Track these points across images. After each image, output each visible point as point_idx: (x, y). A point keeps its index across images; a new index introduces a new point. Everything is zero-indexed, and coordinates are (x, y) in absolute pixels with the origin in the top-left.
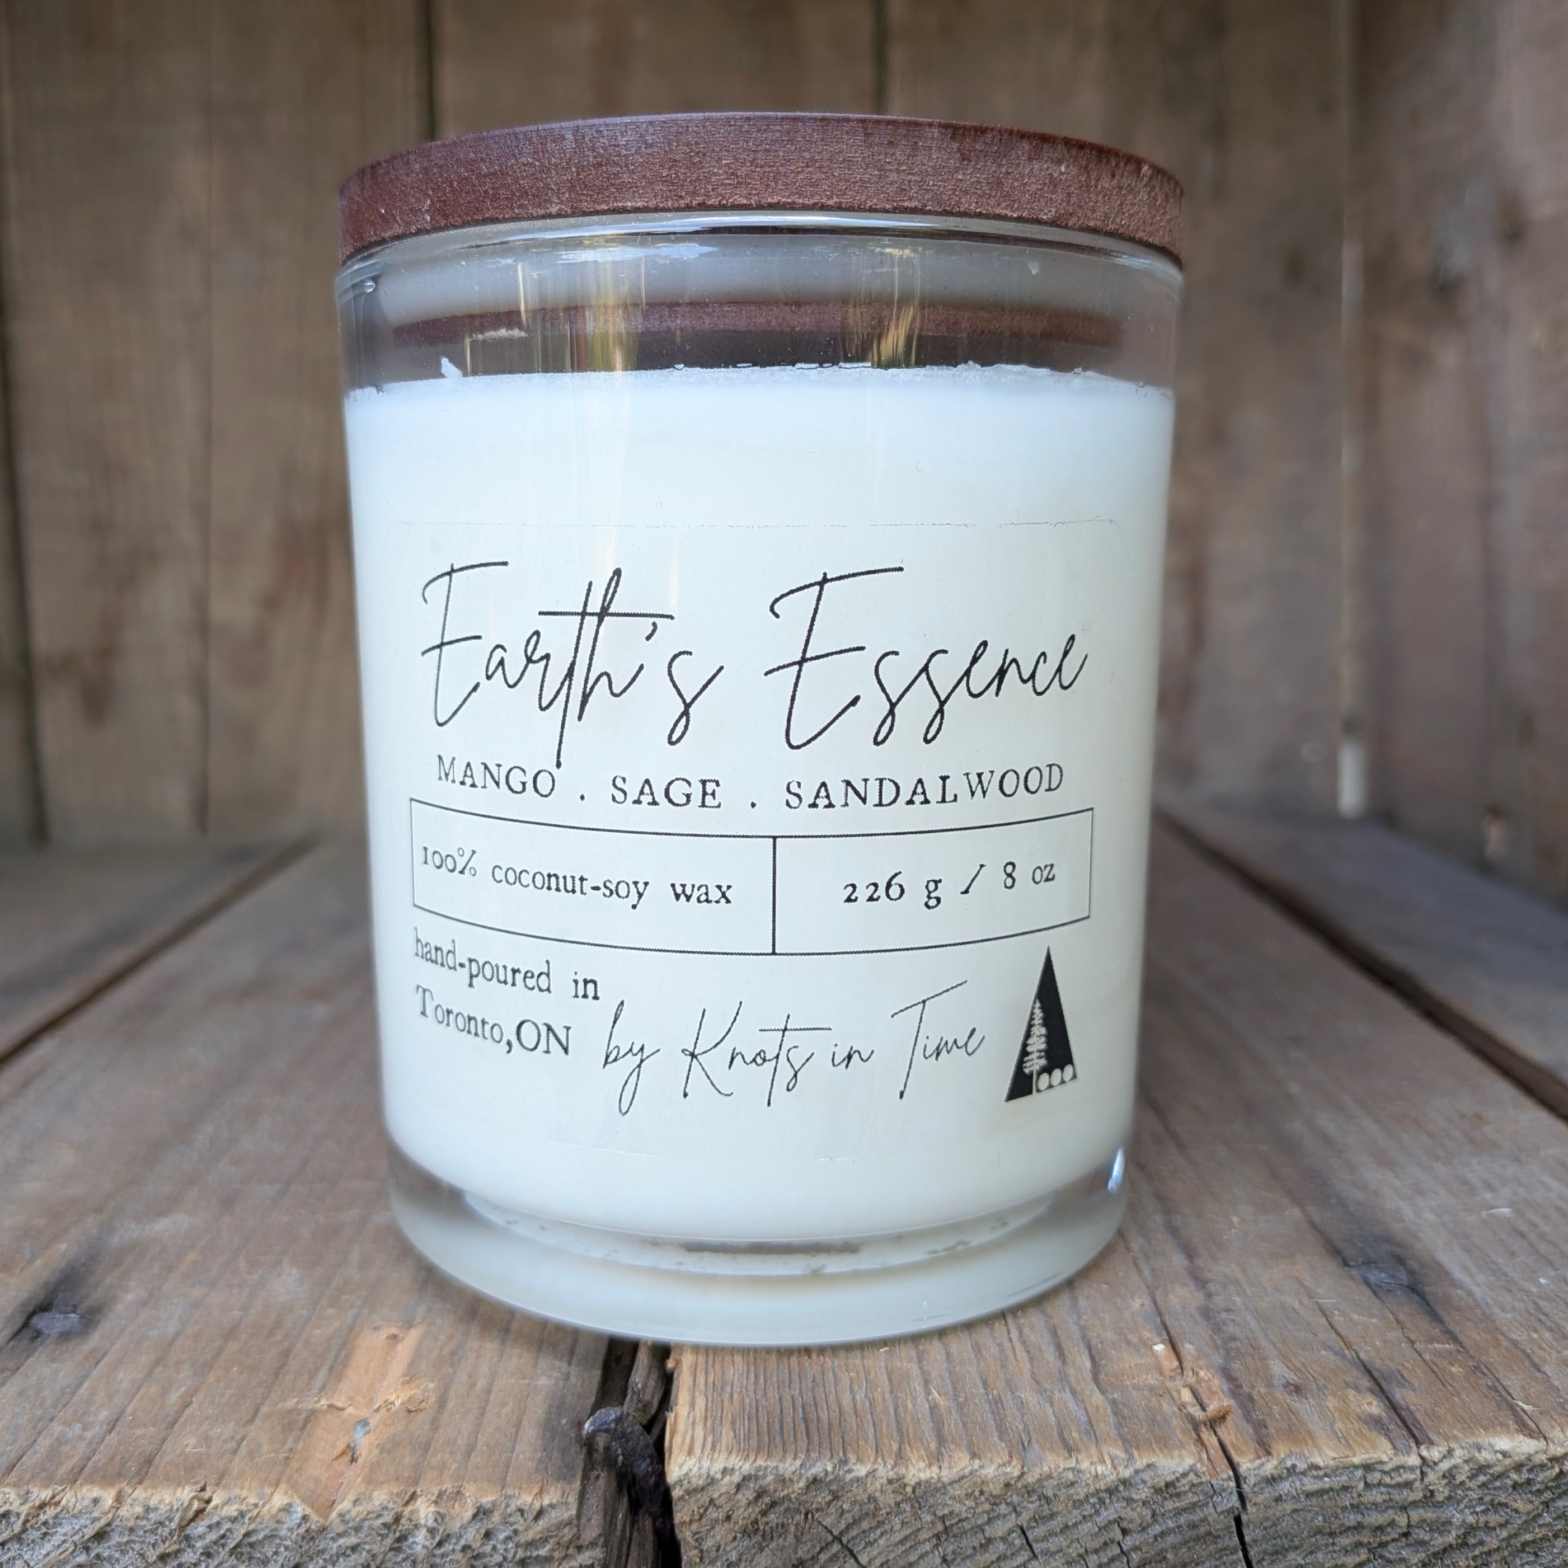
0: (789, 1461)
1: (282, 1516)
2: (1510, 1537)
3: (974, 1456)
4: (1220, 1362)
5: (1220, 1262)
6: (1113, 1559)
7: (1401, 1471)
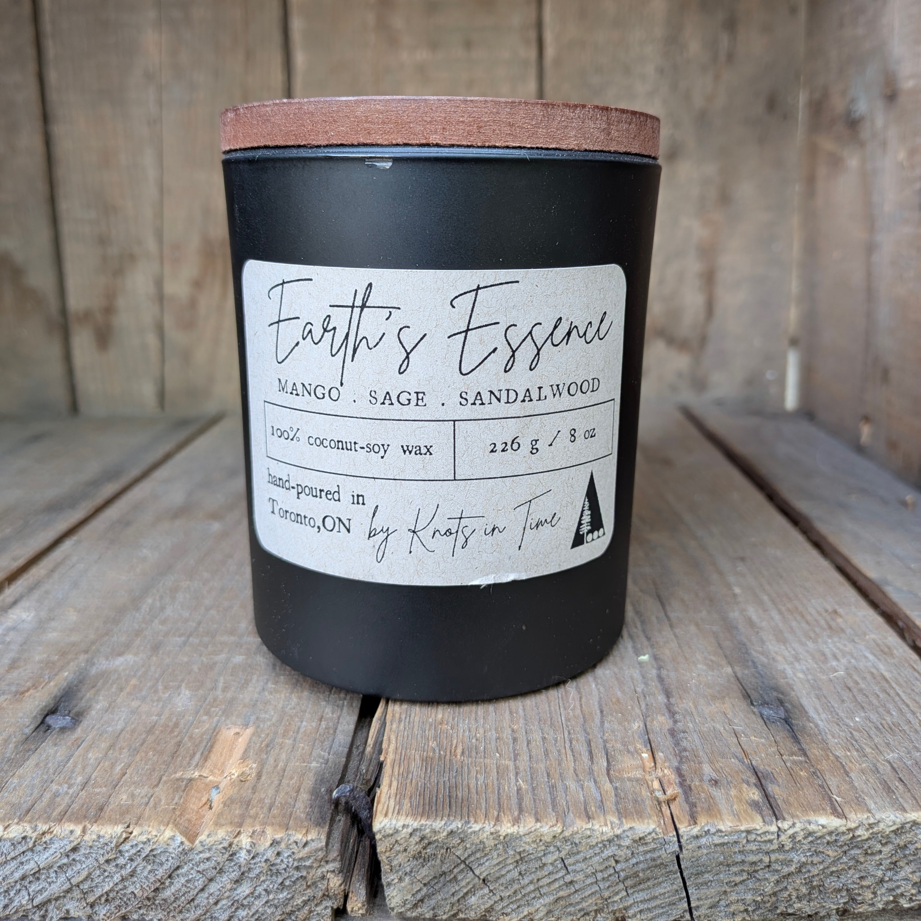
0: (438, 821)
1: (170, 842)
2: (825, 868)
3: (537, 820)
4: (677, 764)
5: (684, 701)
6: (610, 875)
7: (767, 834)
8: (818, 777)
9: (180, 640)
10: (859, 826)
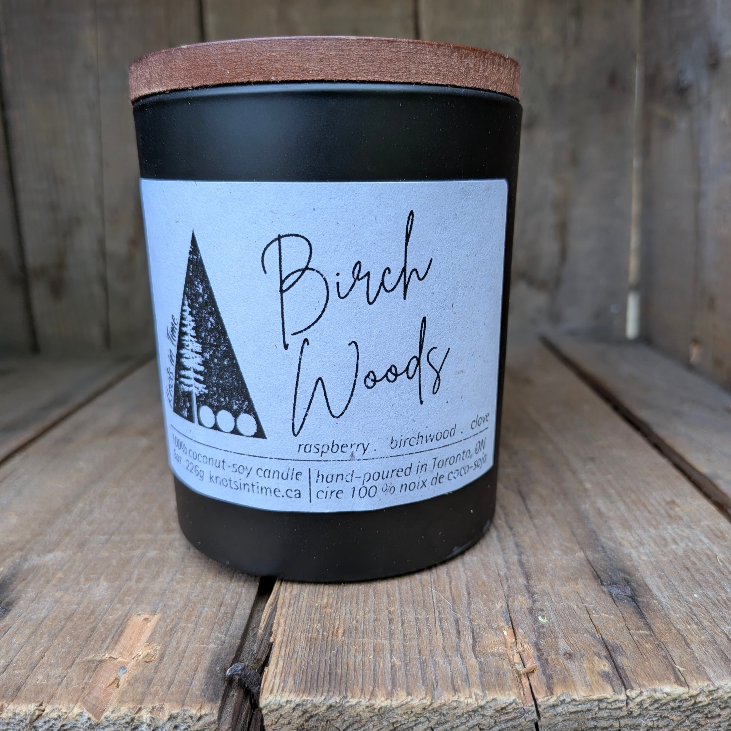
0: (318, 697)
1: (78, 718)
3: (409, 694)
4: (535, 639)
5: (542, 583)
7: (617, 702)
8: (662, 649)
9: (102, 538)
10: (700, 693)
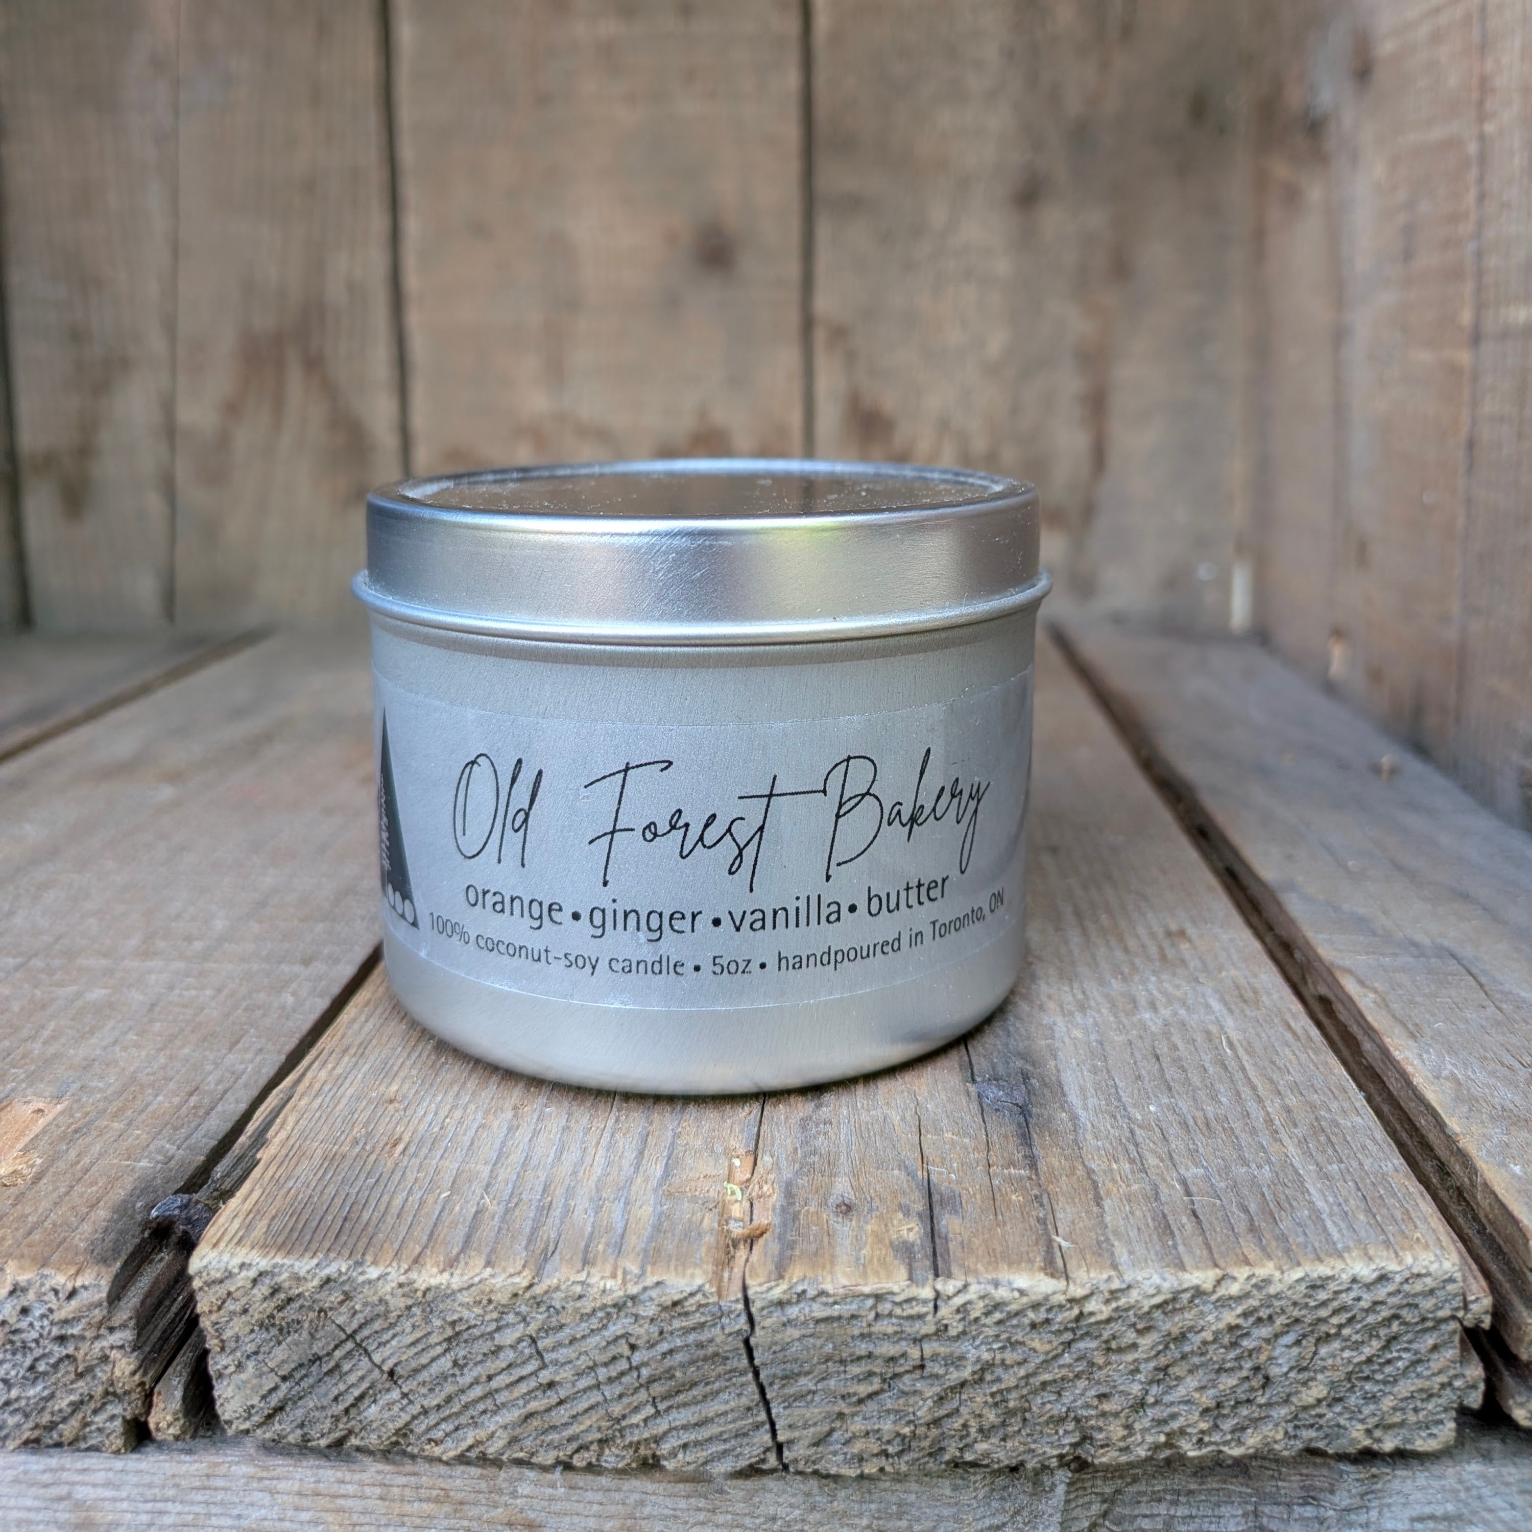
0: (306, 1260)
2: (1027, 1376)
3: (488, 1263)
4: (789, 1176)
6: (622, 1374)
7: (914, 1303)
8: (1042, 1205)
10: (1092, 1294)
